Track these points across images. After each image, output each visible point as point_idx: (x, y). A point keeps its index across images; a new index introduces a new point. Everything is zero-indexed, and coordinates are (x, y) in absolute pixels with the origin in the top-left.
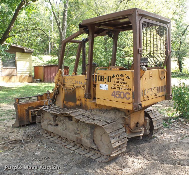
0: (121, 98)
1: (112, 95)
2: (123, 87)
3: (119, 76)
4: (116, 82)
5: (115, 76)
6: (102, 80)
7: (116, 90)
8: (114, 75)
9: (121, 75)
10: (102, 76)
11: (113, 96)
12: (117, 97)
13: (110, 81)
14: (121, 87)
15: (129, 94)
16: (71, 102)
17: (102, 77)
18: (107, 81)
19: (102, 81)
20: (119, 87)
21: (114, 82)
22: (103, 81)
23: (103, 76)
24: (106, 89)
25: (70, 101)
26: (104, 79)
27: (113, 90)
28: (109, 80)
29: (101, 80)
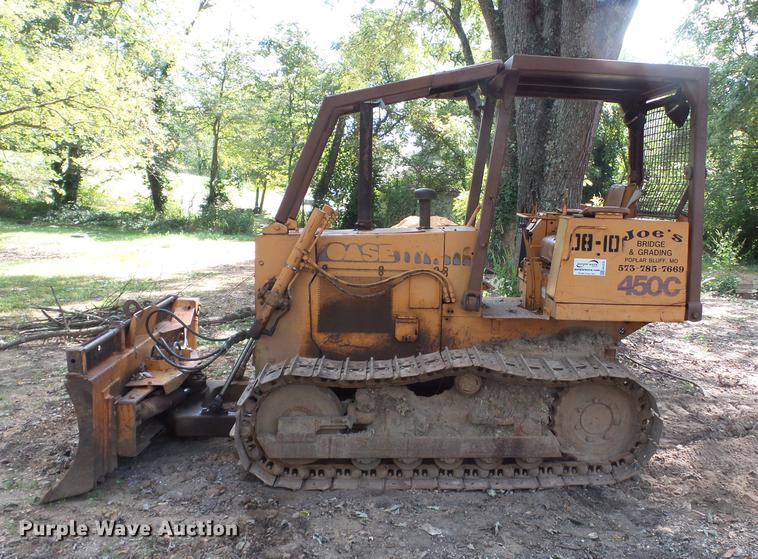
0: (651, 293)
1: (621, 288)
2: (659, 265)
3: (647, 234)
4: (635, 251)
5: (635, 234)
6: (587, 246)
7: (633, 274)
8: (630, 234)
9: (654, 234)
10: (585, 236)
11: (624, 292)
12: (637, 293)
13: (616, 250)
14: (651, 264)
15: (678, 281)
16: (363, 334)
17: (587, 239)
18: (605, 250)
19: (584, 249)
20: (646, 264)
21: (631, 252)
22: (590, 249)
23: (591, 236)
24: (598, 274)
25: (351, 332)
26: (594, 242)
27: (624, 274)
28: (614, 247)
29: (583, 247)
